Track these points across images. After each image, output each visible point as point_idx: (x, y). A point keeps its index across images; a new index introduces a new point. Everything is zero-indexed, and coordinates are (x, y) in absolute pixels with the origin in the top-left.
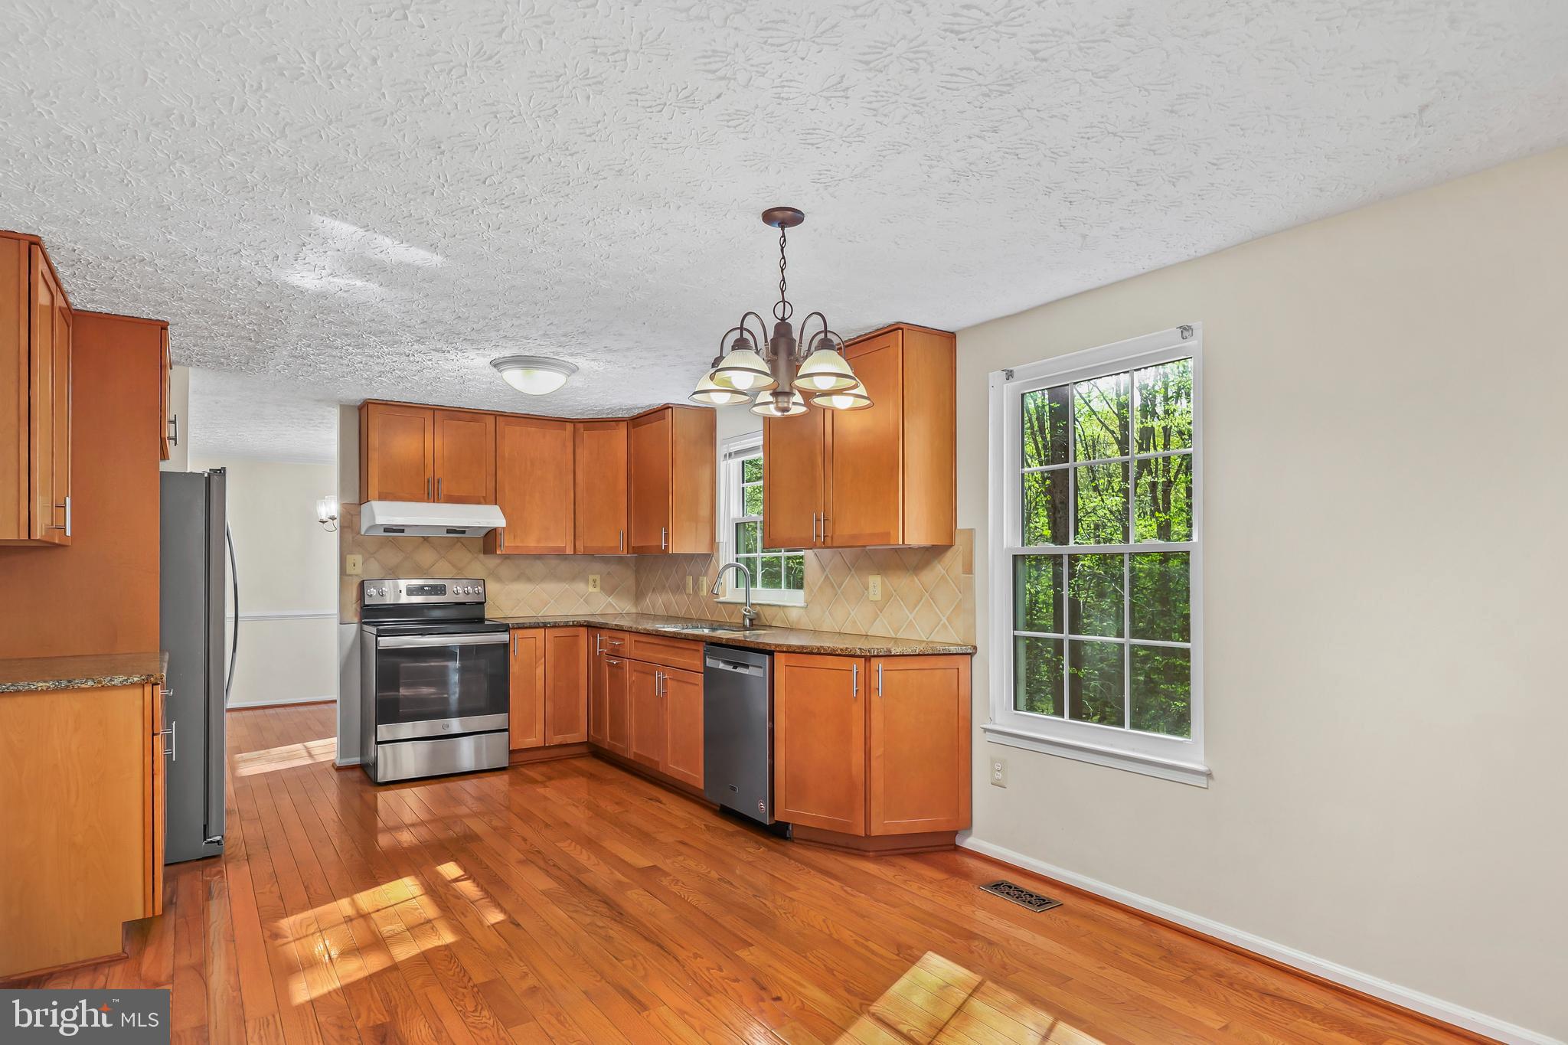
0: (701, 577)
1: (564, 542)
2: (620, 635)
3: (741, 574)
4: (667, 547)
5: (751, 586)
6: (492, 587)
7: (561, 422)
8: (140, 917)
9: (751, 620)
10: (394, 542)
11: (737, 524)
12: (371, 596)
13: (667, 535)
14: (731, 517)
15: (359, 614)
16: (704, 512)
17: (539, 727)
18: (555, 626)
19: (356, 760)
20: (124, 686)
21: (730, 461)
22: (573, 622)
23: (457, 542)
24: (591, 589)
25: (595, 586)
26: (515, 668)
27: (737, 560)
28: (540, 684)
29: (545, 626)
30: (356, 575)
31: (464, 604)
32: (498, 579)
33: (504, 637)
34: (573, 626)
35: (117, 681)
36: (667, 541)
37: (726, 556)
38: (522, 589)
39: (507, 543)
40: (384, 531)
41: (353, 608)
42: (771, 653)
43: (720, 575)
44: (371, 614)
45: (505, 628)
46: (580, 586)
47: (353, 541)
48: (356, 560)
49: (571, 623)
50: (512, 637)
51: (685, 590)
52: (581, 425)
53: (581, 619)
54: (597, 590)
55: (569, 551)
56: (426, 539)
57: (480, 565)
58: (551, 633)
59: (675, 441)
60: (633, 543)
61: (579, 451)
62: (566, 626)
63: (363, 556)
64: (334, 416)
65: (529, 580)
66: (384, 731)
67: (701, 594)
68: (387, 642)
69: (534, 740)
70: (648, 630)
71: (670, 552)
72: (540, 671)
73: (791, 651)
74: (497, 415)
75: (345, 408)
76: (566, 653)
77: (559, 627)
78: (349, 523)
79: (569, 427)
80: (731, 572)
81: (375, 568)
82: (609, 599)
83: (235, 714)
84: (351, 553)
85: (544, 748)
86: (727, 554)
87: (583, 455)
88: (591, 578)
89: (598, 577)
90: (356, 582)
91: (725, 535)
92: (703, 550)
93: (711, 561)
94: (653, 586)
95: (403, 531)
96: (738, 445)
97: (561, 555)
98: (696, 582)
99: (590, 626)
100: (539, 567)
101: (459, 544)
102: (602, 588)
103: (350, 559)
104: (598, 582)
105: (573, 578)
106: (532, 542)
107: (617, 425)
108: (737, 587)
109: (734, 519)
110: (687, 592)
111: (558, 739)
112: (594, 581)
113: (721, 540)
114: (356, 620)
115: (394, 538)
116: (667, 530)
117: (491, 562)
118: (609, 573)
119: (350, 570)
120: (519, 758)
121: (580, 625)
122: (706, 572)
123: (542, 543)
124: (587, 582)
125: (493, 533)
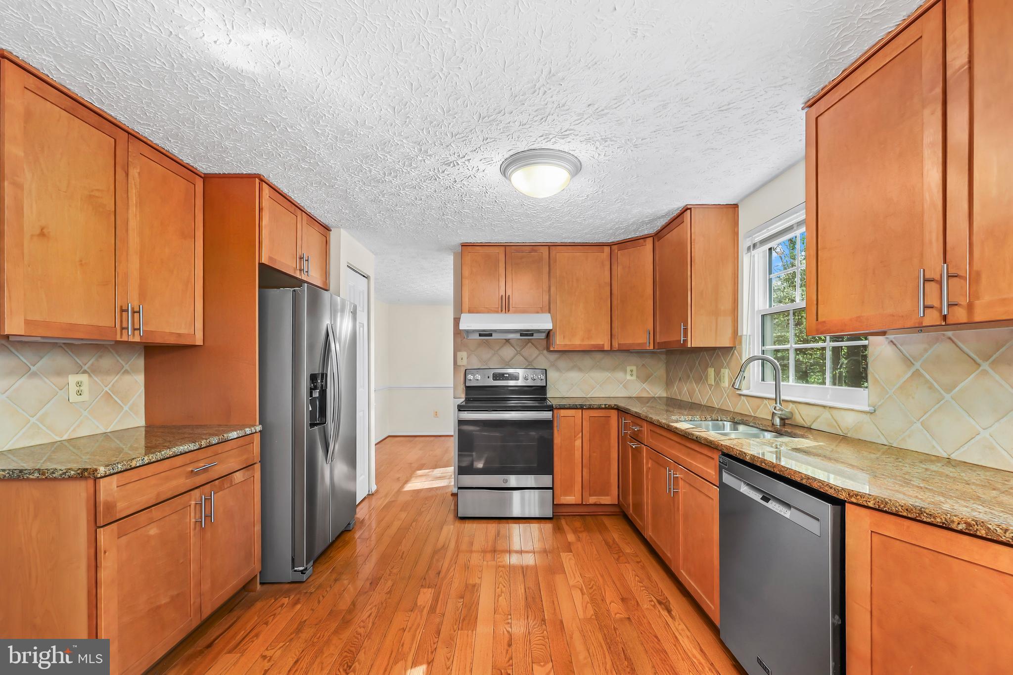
0: (722, 370)
1: (603, 340)
2: (639, 421)
3: (768, 366)
4: (685, 341)
5: (783, 381)
6: (552, 374)
7: (601, 245)
9: (782, 419)
10: (487, 344)
11: (763, 316)
12: (470, 380)
13: (686, 330)
14: (756, 309)
15: (464, 391)
16: (726, 305)
17: (578, 487)
18: (590, 408)
21: (753, 252)
22: (605, 405)
23: (528, 343)
24: (629, 377)
25: (632, 375)
26: (557, 440)
27: (763, 352)
28: (578, 454)
29: (582, 407)
30: (463, 366)
31: (530, 387)
32: (558, 369)
33: (551, 415)
34: (605, 408)
36: (686, 335)
37: (749, 348)
38: (574, 376)
39: (559, 342)
40: (480, 336)
41: (461, 388)
43: (742, 368)
44: (472, 392)
45: (555, 408)
46: (619, 375)
47: (462, 343)
48: (463, 355)
49: (603, 406)
50: (555, 415)
51: (707, 381)
52: (616, 246)
53: (613, 403)
54: (634, 378)
55: (607, 347)
56: (507, 340)
57: (543, 359)
58: (587, 414)
59: (694, 240)
60: (658, 340)
61: (614, 267)
62: (599, 408)
63: (467, 353)
65: (580, 370)
67: (723, 385)
69: (570, 499)
70: (660, 423)
71: (689, 346)
72: (578, 443)
74: (550, 246)
76: (599, 430)
77: (593, 409)
78: (458, 330)
79: (607, 250)
80: (757, 364)
81: (474, 361)
82: (644, 385)
84: (460, 351)
85: (583, 506)
86: (751, 346)
87: (619, 270)
88: (629, 369)
89: (634, 368)
90: (463, 370)
91: (749, 327)
92: (726, 343)
93: (732, 354)
94: (680, 376)
95: (491, 335)
96: (763, 234)
97: (600, 350)
98: (718, 373)
99: (618, 409)
100: (588, 359)
101: (530, 344)
102: (637, 377)
103: (459, 354)
104: (634, 373)
105: (614, 369)
106: (577, 341)
107: (645, 241)
108: (763, 380)
109: (759, 311)
110: (709, 383)
111: (592, 500)
112: (632, 371)
113: (745, 333)
114: (463, 396)
115: (487, 340)
116: (686, 324)
117: (551, 356)
118: (643, 365)
119: (459, 363)
120: (559, 512)
121: (610, 408)
122: (728, 364)
123: (586, 342)
124: (625, 371)
125: (548, 334)
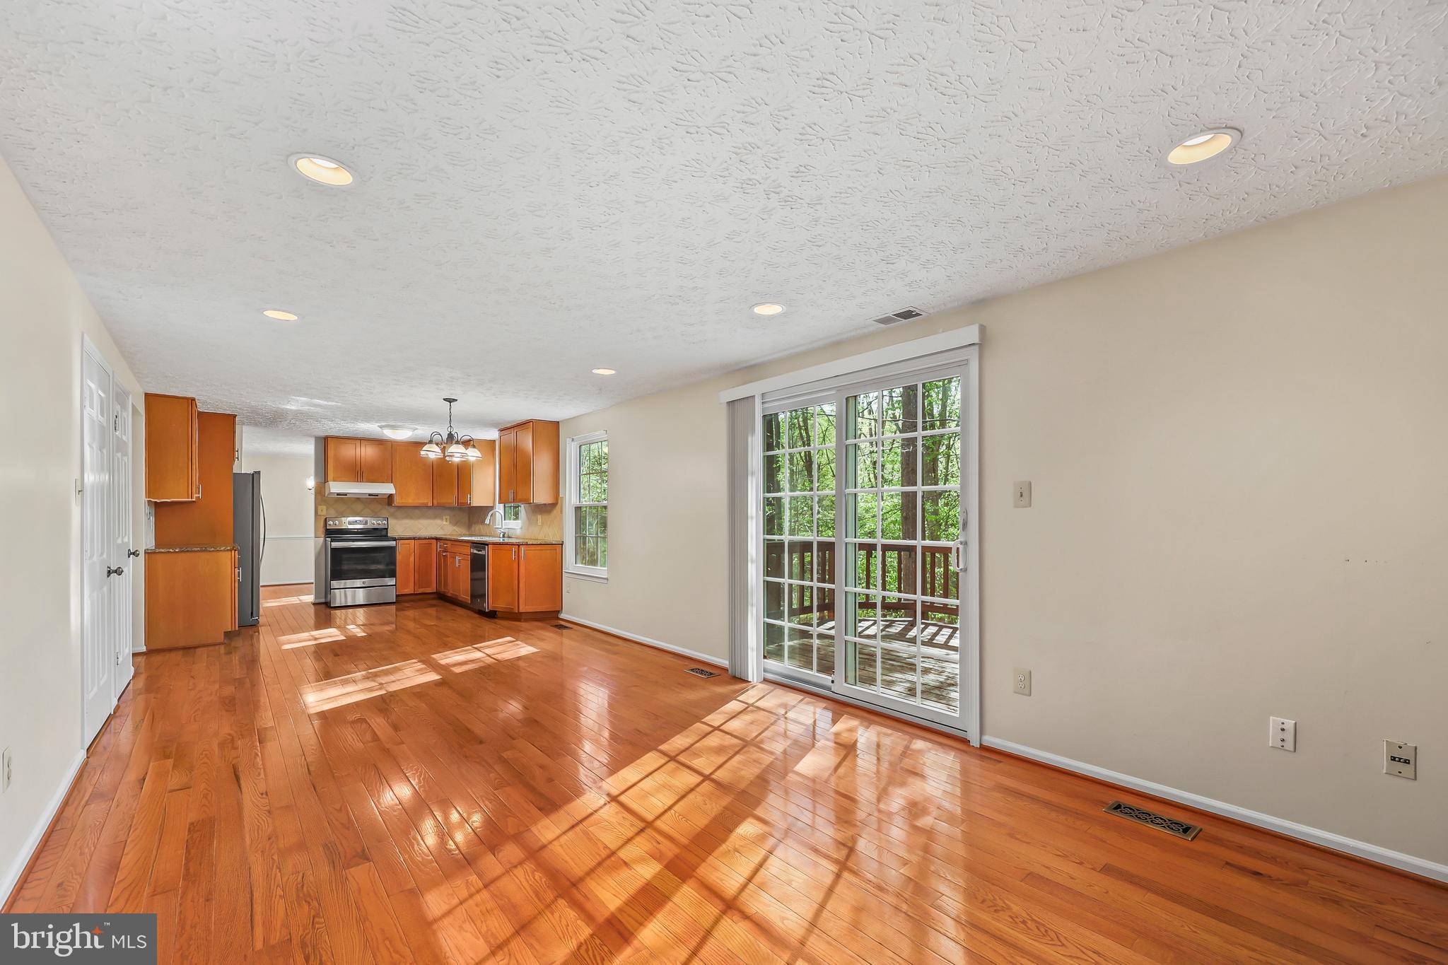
1: (427, 500)
2: (447, 542)
6: (392, 521)
8: (230, 630)
9: (503, 535)
10: (342, 500)
12: (331, 525)
15: (324, 533)
17: (412, 584)
18: (419, 539)
19: (323, 600)
20: (224, 551)
22: (430, 537)
23: (375, 500)
24: (444, 523)
25: (446, 522)
26: (399, 557)
28: (411, 564)
29: (414, 539)
30: (323, 516)
31: (377, 529)
32: (396, 518)
33: (393, 543)
34: (430, 539)
35: (222, 549)
39: (397, 501)
40: (336, 495)
41: (321, 530)
42: (487, 545)
44: (332, 534)
45: (395, 539)
46: (439, 521)
47: (322, 499)
48: (323, 509)
49: (428, 538)
50: (398, 544)
53: (434, 536)
54: (448, 523)
55: (430, 504)
56: (358, 499)
57: (385, 512)
58: (417, 542)
60: (460, 501)
62: (425, 539)
63: (326, 507)
64: (313, 441)
65: (410, 518)
66: (335, 584)
68: (335, 545)
69: (409, 590)
72: (412, 559)
73: (494, 544)
74: (391, 442)
75: (317, 439)
76: (425, 551)
77: (422, 539)
78: (320, 492)
81: (332, 513)
82: (454, 528)
83: (263, 588)
84: (321, 505)
85: (414, 594)
88: (444, 518)
89: (448, 517)
90: (323, 518)
95: (346, 495)
97: (427, 507)
99: (437, 539)
100: (417, 512)
102: (450, 522)
103: (320, 508)
104: (448, 520)
105: (435, 517)
106: (411, 501)
111: (421, 591)
112: (446, 519)
114: (323, 536)
115: (342, 498)
117: (392, 510)
118: (454, 516)
119: (320, 513)
120: (400, 599)
121: (433, 538)
123: (417, 501)
124: (442, 519)
125: (391, 496)
